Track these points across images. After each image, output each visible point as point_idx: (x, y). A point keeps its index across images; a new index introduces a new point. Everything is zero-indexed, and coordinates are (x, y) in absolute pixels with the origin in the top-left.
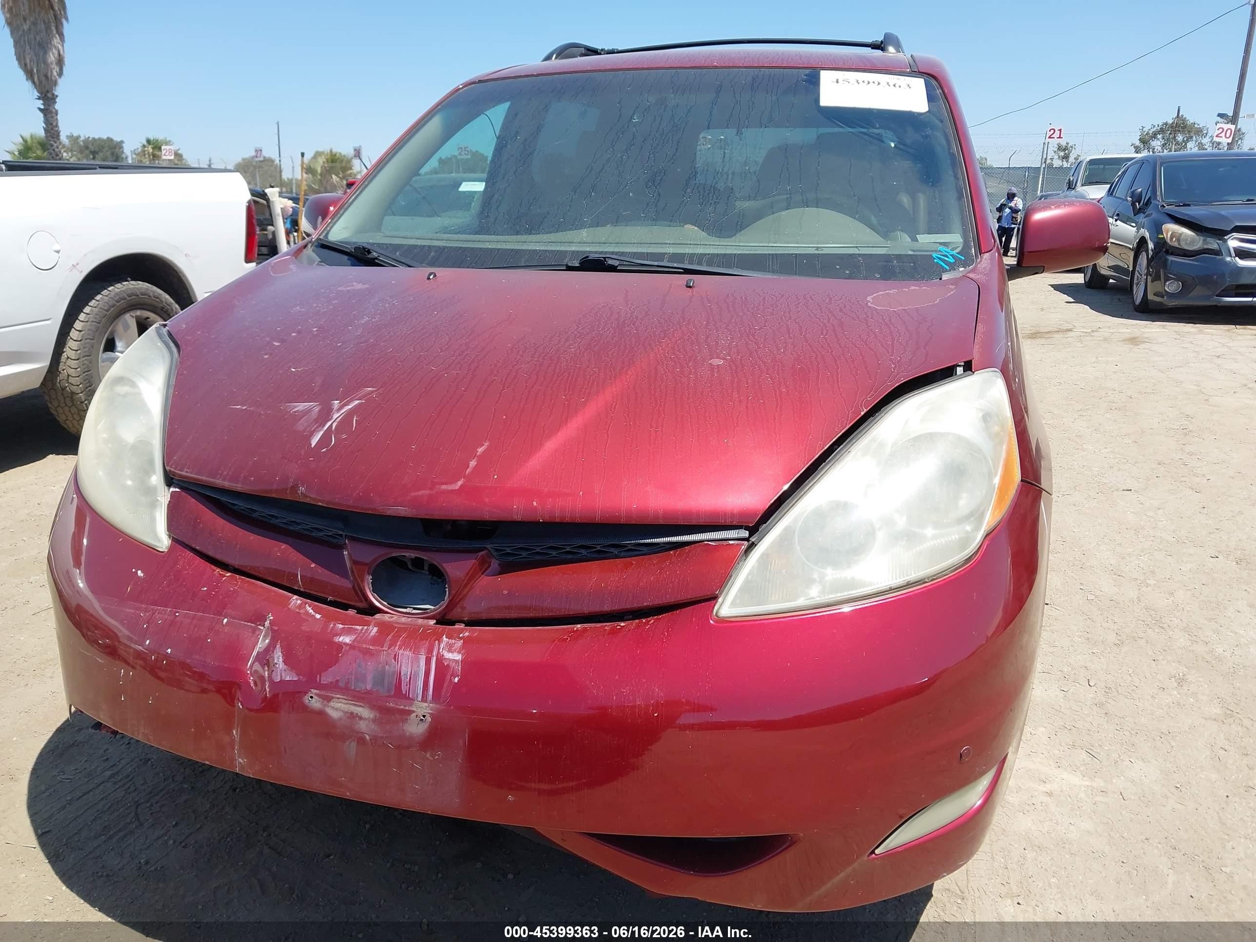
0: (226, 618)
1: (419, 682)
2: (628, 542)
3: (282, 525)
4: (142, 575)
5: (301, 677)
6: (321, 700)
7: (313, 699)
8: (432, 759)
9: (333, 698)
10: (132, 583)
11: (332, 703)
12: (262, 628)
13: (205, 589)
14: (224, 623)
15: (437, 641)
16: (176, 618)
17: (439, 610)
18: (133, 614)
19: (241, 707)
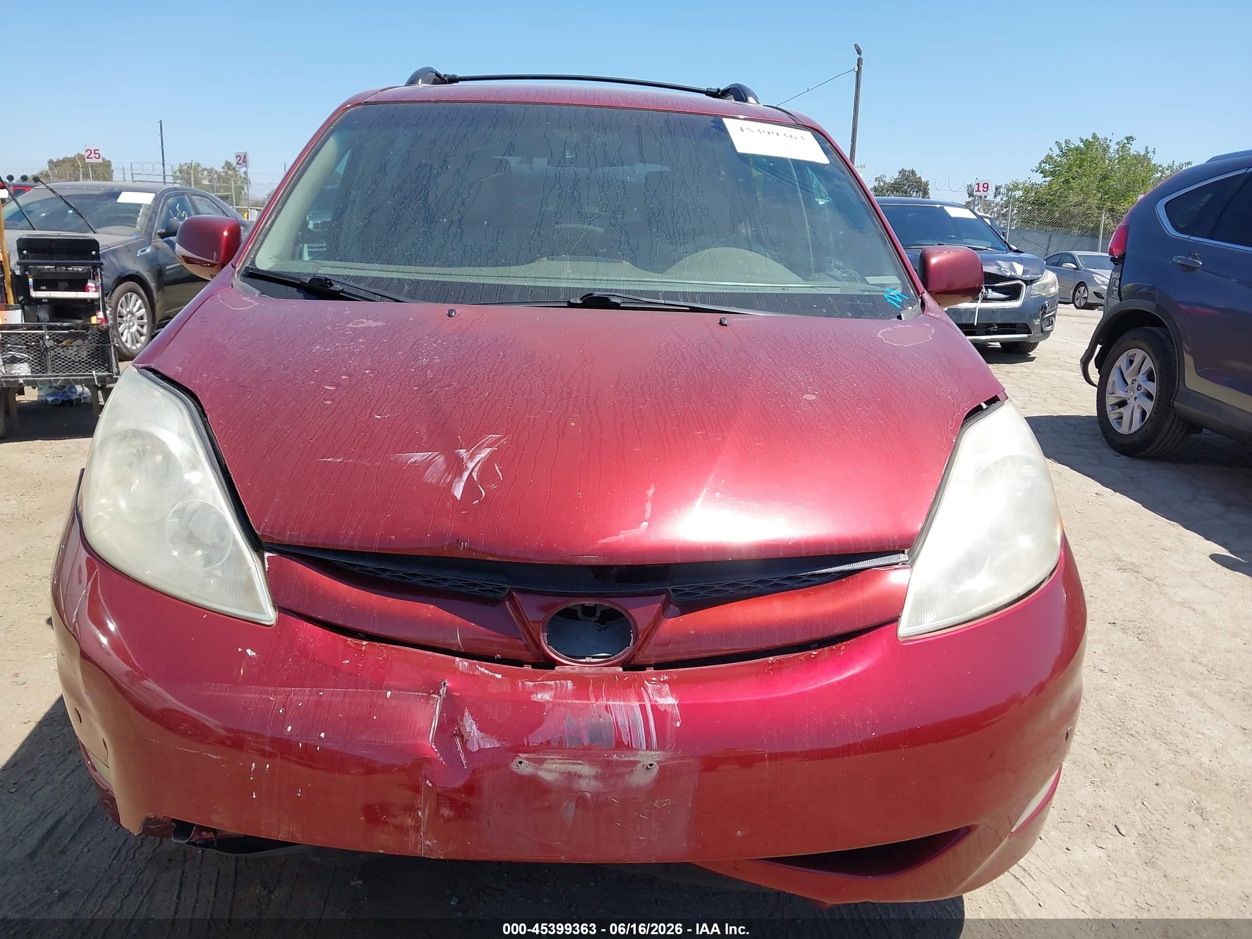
0: (388, 690)
1: (640, 731)
2: (803, 574)
3: (422, 584)
4: (254, 654)
5: (504, 743)
6: (532, 763)
7: (523, 764)
8: (660, 807)
9: (546, 759)
10: (243, 664)
11: (545, 765)
12: (436, 696)
13: (348, 662)
14: (388, 697)
15: (642, 688)
16: (320, 698)
17: (623, 656)
18: (259, 699)
19: (430, 785)
